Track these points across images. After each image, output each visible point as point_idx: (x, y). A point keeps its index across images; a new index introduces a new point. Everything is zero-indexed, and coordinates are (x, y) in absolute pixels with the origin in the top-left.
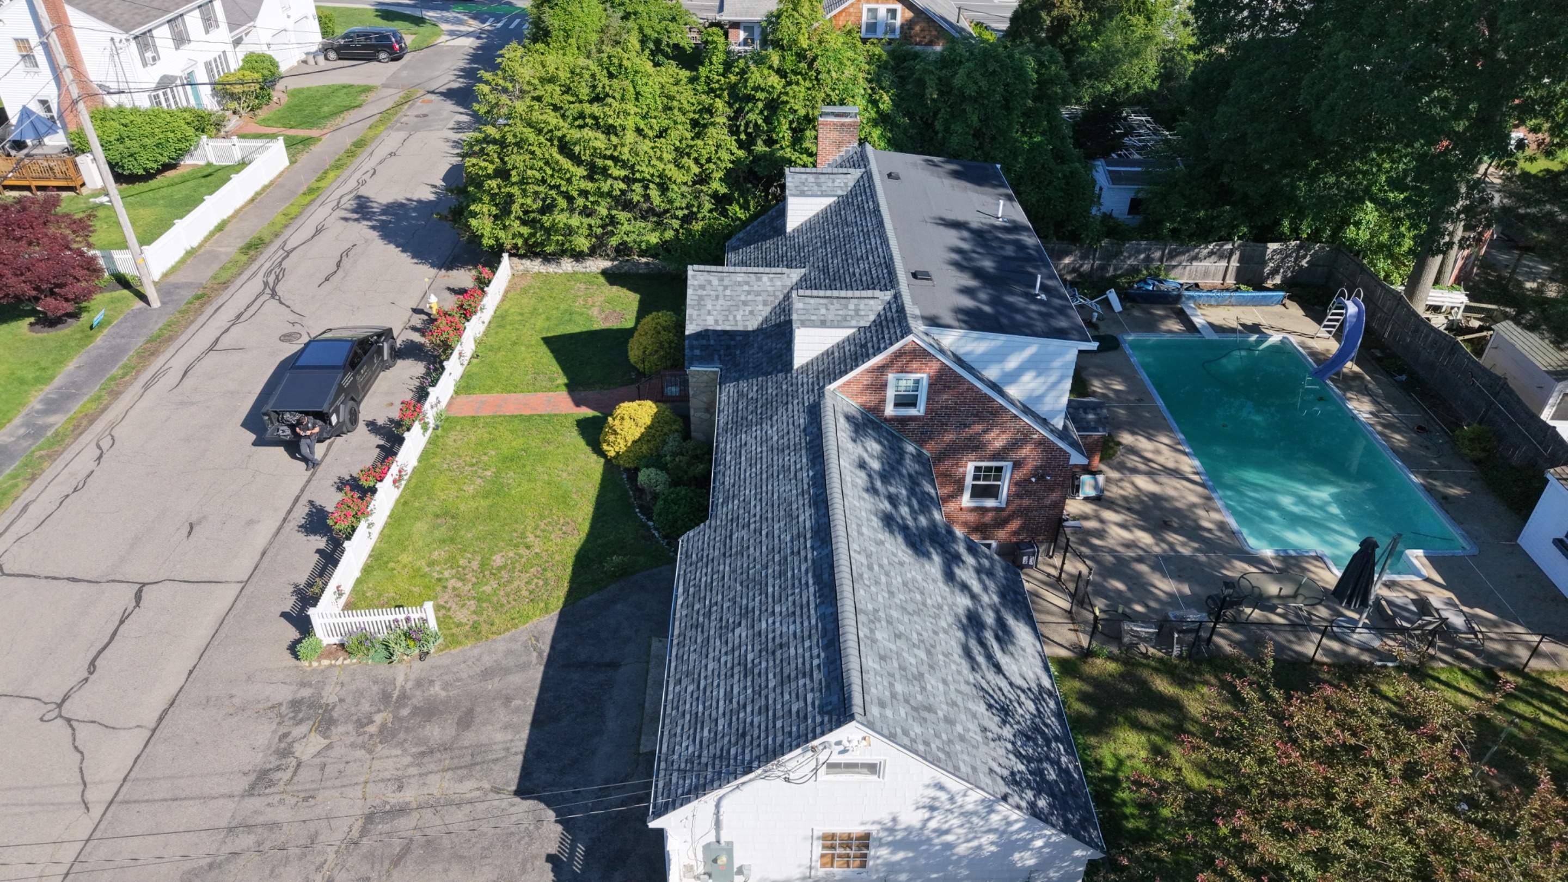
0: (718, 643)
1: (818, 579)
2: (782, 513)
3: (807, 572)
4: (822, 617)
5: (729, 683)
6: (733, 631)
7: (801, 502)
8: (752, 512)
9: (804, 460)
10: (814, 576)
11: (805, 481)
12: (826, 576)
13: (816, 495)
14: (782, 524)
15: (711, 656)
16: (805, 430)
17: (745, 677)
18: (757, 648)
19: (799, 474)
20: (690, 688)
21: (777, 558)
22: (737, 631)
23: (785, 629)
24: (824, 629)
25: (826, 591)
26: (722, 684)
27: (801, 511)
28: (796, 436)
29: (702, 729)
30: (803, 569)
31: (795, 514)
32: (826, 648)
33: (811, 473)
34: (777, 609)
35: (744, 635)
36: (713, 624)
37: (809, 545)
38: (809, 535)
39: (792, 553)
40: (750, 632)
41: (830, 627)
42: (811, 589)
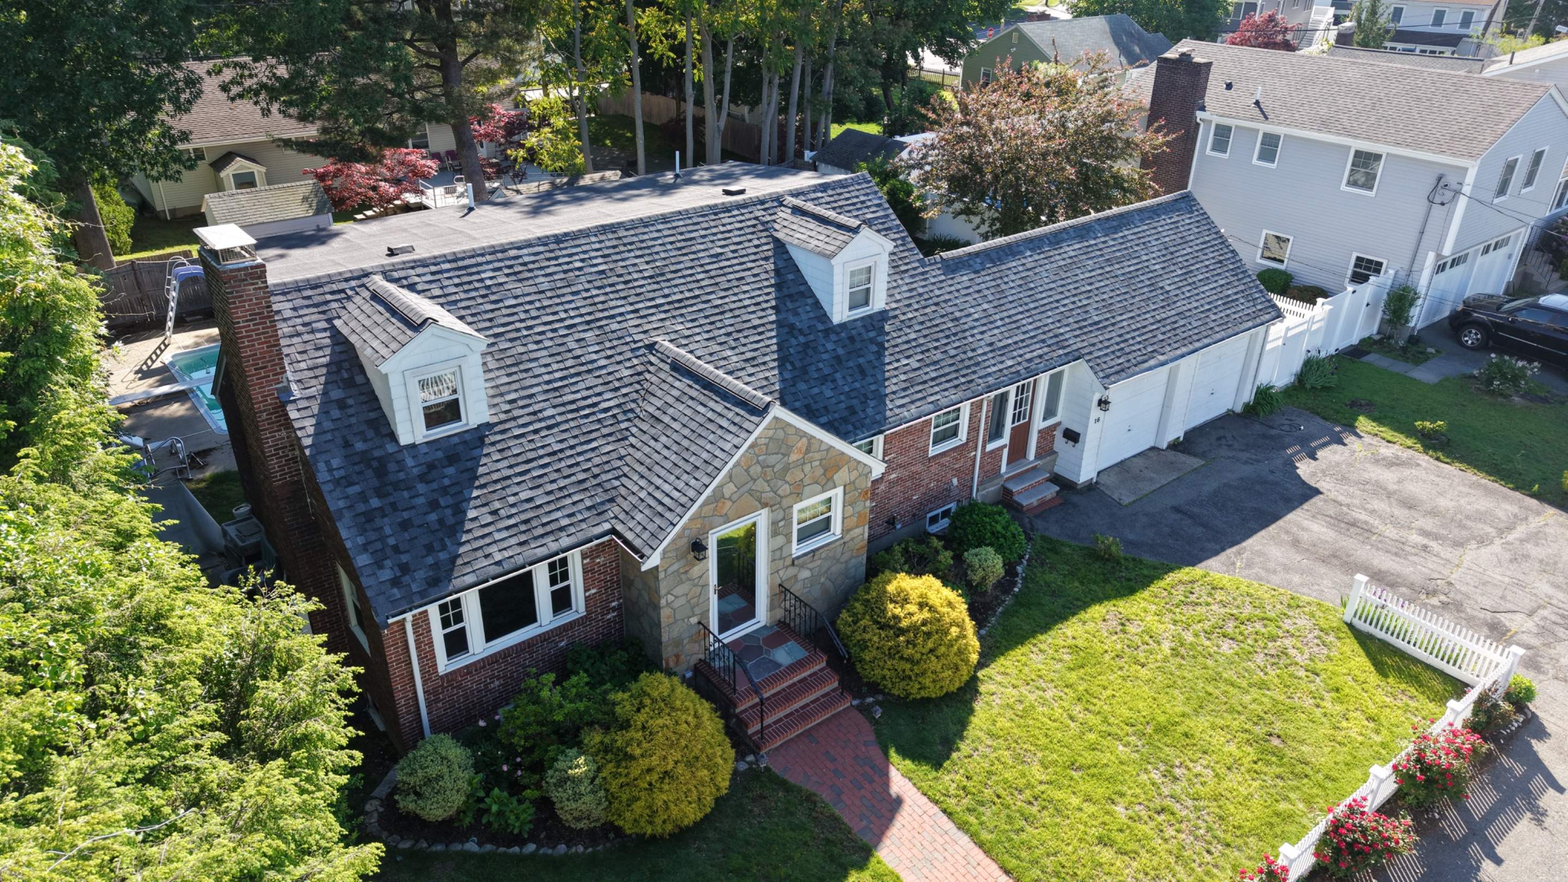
0: (1179, 304)
1: (1116, 229)
2: (1069, 274)
3: (1114, 239)
4: (1142, 220)
5: (1198, 284)
6: (1168, 292)
7: (1058, 257)
8: (1071, 306)
9: (1014, 264)
10: (1116, 233)
11: (1037, 257)
12: (1115, 223)
13: (1051, 243)
14: (1078, 271)
15: (1189, 307)
16: (976, 272)
17: (1191, 271)
18: (1172, 268)
19: (1029, 266)
20: (1214, 317)
21: (1108, 269)
22: (1168, 288)
23: (1155, 249)
24: (1149, 218)
25: (1124, 221)
26: (1202, 289)
27: (1065, 256)
28: (985, 280)
29: (1228, 296)
30: (1112, 243)
31: (1069, 261)
32: (1159, 215)
33: (1028, 253)
34: (1144, 258)
35: (1168, 282)
36: (1169, 314)
37: (1093, 242)
38: (1086, 244)
39: (1102, 255)
40: (1165, 277)
41: (1147, 215)
42: (1126, 233)
